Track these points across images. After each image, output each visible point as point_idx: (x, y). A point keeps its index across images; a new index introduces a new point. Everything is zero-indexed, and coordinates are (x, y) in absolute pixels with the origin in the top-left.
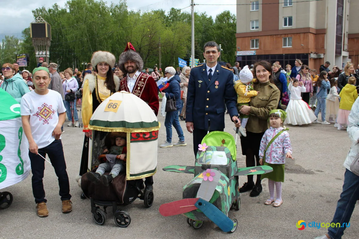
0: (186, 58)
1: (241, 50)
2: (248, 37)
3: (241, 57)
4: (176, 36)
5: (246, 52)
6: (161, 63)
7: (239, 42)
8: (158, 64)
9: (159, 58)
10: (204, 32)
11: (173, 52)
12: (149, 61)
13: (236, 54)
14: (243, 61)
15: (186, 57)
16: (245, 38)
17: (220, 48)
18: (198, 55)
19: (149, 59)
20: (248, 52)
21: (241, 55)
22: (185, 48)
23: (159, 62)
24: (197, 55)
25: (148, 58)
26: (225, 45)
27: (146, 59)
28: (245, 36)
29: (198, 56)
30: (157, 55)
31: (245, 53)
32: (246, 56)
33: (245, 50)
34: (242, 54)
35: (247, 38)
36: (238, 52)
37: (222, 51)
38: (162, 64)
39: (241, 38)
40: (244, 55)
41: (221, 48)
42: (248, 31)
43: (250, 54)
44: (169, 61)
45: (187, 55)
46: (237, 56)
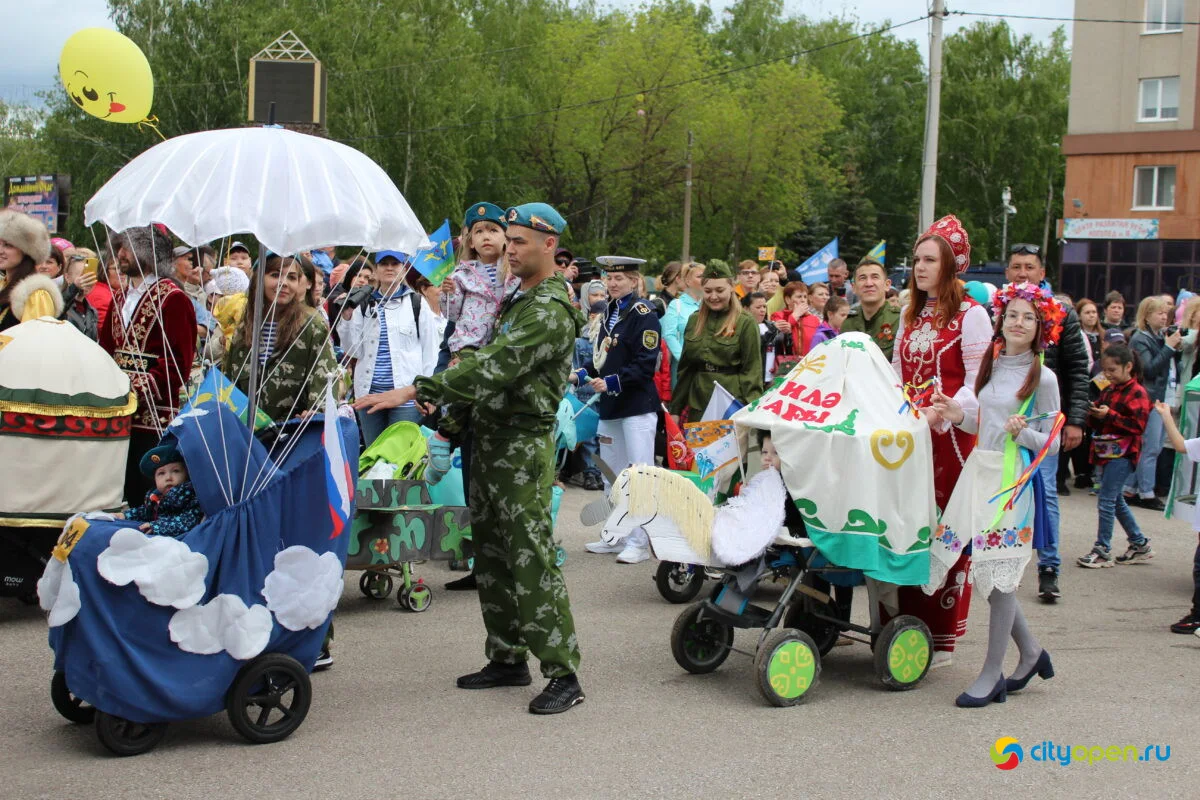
0: (800, 237)
1: (1086, 216)
2: (1121, 154)
3: (1085, 247)
4: (761, 130)
5: (1109, 224)
7: (1077, 173)
10: (879, 117)
11: (745, 207)
13: (1061, 232)
14: (1090, 266)
15: (802, 233)
16: (1108, 159)
17: (1006, 203)
18: (854, 223)
20: (1121, 225)
21: (1085, 235)
22: (801, 188)
24: (851, 227)
26: (983, 183)
28: (1106, 149)
29: (857, 228)
31: (1108, 229)
32: (1109, 243)
33: (1105, 212)
34: (1091, 233)
35: (1117, 160)
36: (1072, 222)
37: (1011, 214)
39: (1089, 161)
40: (1100, 237)
41: (1012, 202)
42: (1125, 127)
43: (1128, 233)
45: (805, 223)
46: (1066, 239)
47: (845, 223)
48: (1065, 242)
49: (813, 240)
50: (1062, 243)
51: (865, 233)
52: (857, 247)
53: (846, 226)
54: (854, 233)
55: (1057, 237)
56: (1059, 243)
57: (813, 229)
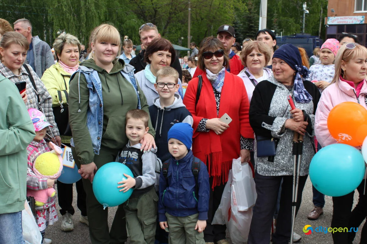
1: (336, 15)
3: (336, 28)
5: (345, 18)
6: (191, 35)
8: (186, 37)
9: (187, 26)
12: (170, 32)
13: (327, 22)
18: (252, 23)
19: (170, 29)
20: (350, 18)
21: (336, 23)
22: (233, 11)
23: (187, 34)
24: (251, 24)
25: (168, 27)
27: (165, 28)
29: (253, 25)
30: (184, 22)
31: (345, 20)
32: (345, 26)
33: (343, 14)
34: (338, 22)
36: (331, 18)
38: (192, 37)
40: (341, 24)
43: (352, 22)
44: (205, 33)
46: (329, 25)
47: (249, 23)
48: (328, 26)
49: (237, 29)
50: (327, 26)
51: (256, 26)
52: (253, 32)
53: (249, 24)
54: (252, 26)
55: (325, 24)
56: (326, 26)
57: (237, 25)
